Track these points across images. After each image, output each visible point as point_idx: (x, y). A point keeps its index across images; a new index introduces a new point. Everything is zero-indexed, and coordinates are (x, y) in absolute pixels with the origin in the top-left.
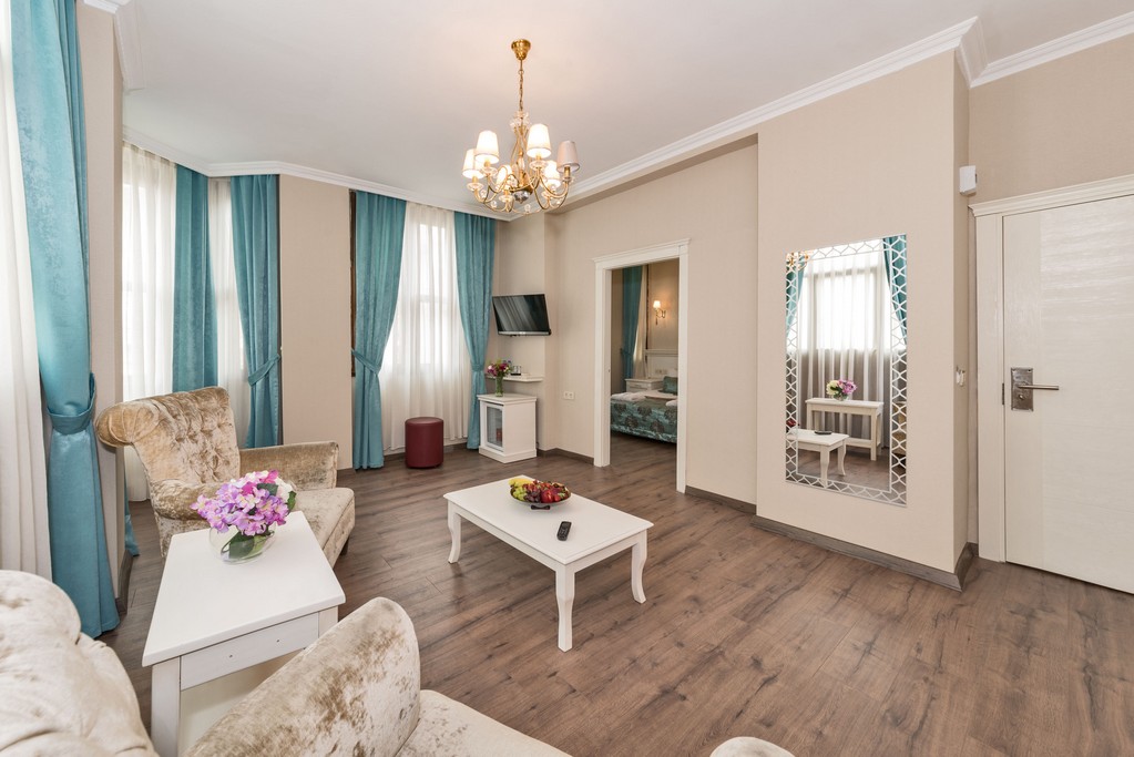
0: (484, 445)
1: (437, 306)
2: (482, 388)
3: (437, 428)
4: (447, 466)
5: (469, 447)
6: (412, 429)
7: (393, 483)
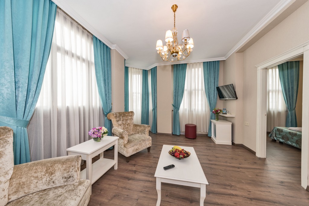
0: (213, 136)
1: (197, 92)
2: (213, 117)
3: (195, 128)
4: (198, 139)
5: (208, 136)
6: (187, 127)
7: (177, 140)
